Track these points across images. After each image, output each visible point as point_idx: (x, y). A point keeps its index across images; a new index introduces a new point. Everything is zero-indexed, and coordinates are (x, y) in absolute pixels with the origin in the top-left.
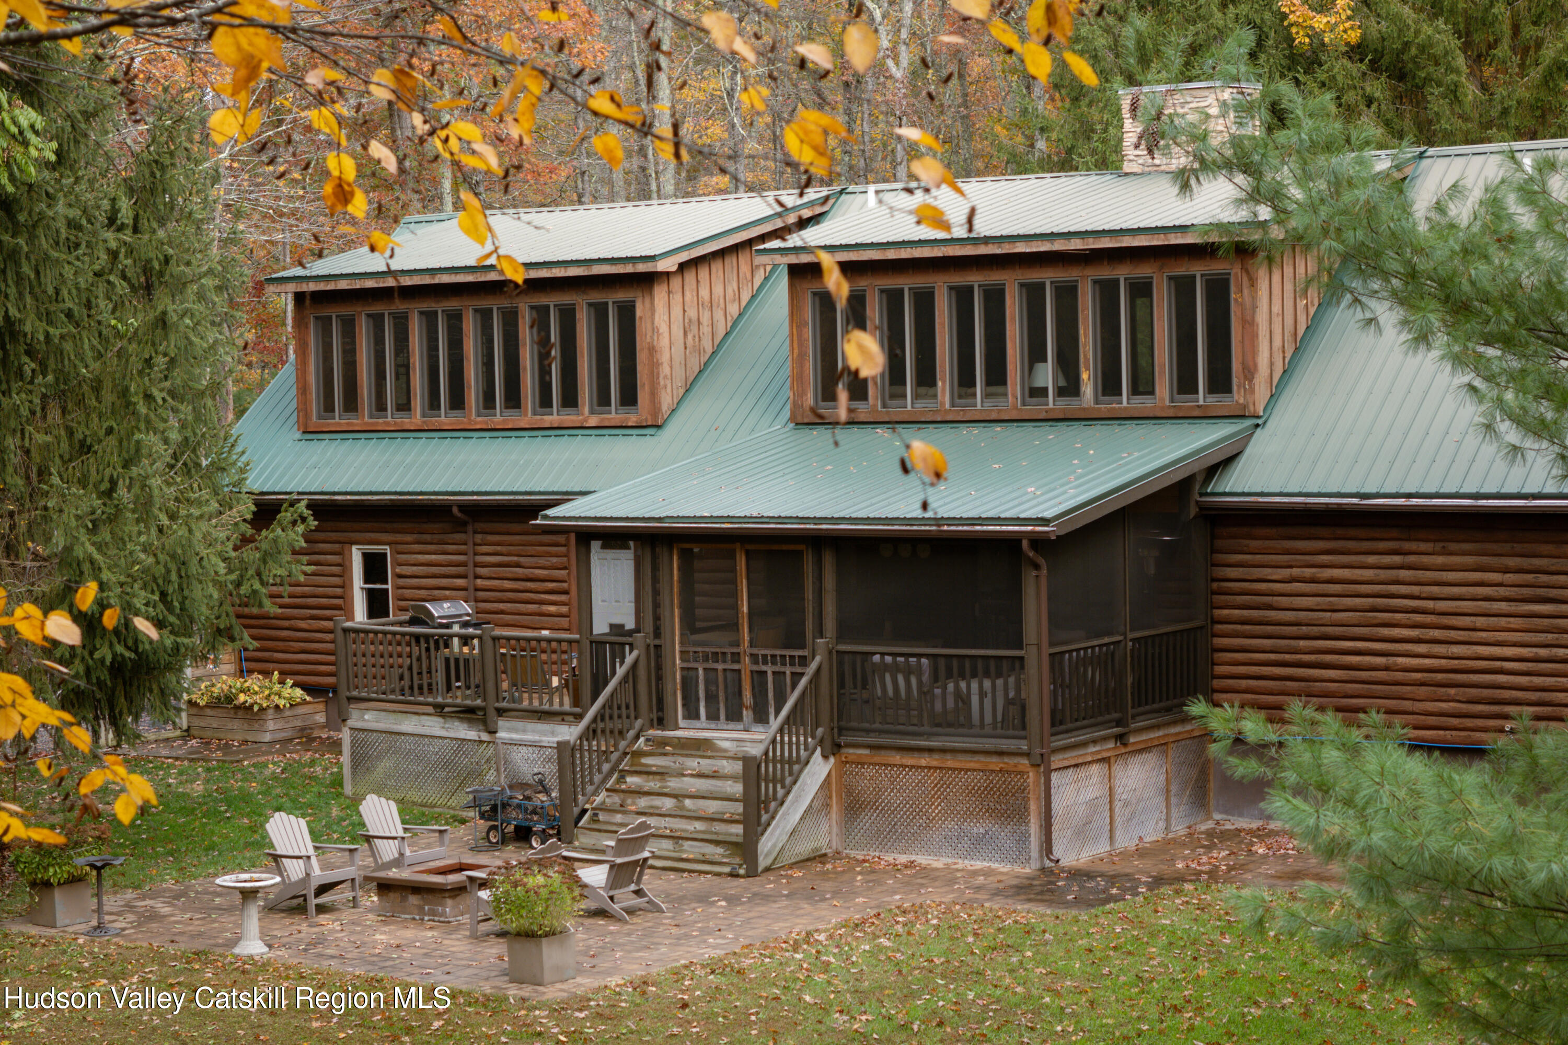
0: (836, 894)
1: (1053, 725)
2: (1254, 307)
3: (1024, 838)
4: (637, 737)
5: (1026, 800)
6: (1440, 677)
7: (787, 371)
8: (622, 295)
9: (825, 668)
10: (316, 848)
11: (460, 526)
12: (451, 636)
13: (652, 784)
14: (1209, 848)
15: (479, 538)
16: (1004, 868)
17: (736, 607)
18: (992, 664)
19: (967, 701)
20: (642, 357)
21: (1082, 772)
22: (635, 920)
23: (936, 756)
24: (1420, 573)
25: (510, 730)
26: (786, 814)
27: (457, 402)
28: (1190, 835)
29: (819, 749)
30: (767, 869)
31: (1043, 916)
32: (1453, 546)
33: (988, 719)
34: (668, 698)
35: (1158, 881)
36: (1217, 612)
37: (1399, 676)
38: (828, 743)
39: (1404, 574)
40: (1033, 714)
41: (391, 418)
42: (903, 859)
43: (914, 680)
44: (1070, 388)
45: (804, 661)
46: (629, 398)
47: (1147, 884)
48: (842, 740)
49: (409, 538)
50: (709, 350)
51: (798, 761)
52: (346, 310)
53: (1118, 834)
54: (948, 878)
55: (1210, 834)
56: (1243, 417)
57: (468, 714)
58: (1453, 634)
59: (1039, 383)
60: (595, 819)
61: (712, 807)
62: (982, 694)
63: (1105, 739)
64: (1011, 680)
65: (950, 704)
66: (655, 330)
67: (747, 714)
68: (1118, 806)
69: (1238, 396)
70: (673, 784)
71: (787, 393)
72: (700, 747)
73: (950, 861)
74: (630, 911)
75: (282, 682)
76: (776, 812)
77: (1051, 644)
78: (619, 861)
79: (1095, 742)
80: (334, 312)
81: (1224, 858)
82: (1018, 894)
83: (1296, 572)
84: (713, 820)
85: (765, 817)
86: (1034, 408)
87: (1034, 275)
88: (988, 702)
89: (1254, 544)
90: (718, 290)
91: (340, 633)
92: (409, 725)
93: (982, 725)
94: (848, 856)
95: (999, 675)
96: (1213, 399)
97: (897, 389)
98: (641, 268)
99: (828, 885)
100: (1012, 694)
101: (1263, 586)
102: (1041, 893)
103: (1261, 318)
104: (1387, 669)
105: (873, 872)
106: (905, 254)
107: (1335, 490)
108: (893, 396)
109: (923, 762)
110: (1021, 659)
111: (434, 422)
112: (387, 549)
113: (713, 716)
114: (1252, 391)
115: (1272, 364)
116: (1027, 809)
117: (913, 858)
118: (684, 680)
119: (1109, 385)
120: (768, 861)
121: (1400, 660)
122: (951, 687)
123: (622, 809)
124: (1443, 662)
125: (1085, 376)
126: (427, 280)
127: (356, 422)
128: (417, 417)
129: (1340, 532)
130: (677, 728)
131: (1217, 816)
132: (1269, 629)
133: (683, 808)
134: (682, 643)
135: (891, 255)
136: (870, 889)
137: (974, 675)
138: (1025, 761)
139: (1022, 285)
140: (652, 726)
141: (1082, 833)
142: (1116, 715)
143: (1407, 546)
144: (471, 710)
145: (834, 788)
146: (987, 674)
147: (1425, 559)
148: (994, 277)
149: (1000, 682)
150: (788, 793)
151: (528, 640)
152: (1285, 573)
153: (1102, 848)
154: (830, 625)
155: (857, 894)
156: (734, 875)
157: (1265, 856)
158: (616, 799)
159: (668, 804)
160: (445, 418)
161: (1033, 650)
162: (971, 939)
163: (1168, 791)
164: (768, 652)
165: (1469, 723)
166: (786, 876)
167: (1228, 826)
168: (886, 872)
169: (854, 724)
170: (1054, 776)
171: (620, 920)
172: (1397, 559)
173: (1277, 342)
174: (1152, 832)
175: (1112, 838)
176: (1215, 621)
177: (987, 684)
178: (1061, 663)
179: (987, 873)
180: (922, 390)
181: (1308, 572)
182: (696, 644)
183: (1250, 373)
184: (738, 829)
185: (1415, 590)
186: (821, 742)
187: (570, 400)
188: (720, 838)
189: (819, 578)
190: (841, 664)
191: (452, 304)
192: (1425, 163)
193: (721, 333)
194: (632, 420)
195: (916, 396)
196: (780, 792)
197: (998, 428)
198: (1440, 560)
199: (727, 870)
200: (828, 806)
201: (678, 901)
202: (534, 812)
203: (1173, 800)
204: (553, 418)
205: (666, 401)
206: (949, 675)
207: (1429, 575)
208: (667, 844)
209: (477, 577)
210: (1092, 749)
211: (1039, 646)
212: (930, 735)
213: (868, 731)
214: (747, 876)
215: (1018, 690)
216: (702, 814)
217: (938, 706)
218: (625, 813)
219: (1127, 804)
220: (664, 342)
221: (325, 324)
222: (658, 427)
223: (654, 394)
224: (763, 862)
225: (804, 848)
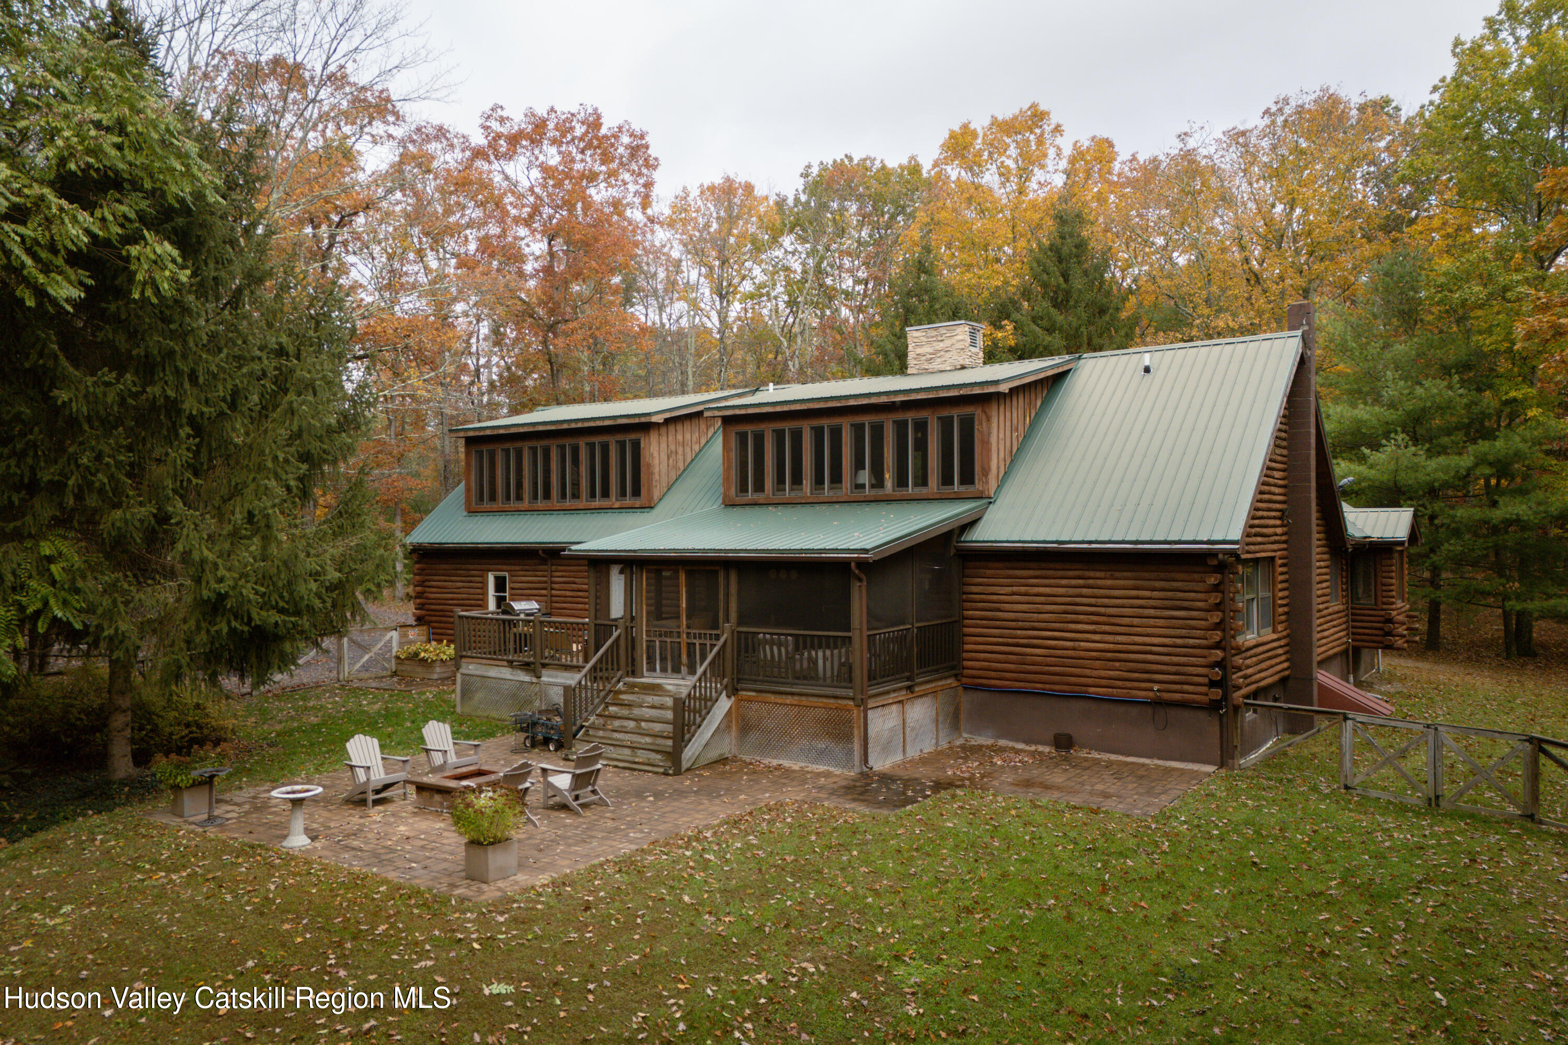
0: (728, 790)
1: (869, 680)
2: (989, 434)
3: (850, 752)
4: (619, 681)
5: (852, 728)
6: (1109, 655)
7: (720, 481)
8: (633, 436)
9: (729, 642)
10: (383, 759)
11: (544, 562)
12: (518, 621)
13: (625, 712)
14: (966, 759)
15: (554, 568)
16: (837, 771)
17: (678, 606)
18: (832, 641)
19: (815, 663)
20: (643, 469)
21: (886, 710)
22: (588, 814)
23: (796, 698)
24: (1096, 591)
25: (548, 676)
26: (702, 733)
27: (547, 495)
28: (951, 748)
29: (724, 693)
30: (688, 770)
31: (864, 816)
32: (1117, 574)
33: (829, 674)
34: (638, 659)
35: (938, 786)
36: (966, 613)
37: (1082, 654)
38: (730, 688)
39: (1085, 591)
40: (857, 673)
41: (513, 504)
42: (775, 762)
43: (783, 650)
44: (879, 482)
45: (717, 637)
46: (636, 492)
47: (931, 788)
48: (739, 686)
49: (517, 568)
50: (682, 468)
51: (710, 700)
52: (491, 447)
53: (908, 748)
54: (800, 777)
55: (963, 747)
56: (981, 498)
57: (526, 666)
58: (1118, 629)
59: (860, 481)
60: (587, 734)
61: (658, 727)
62: (825, 659)
63: (900, 689)
64: (843, 650)
65: (805, 665)
66: (652, 455)
67: (684, 669)
68: (908, 730)
69: (978, 486)
70: (636, 712)
71: (722, 490)
72: (655, 689)
73: (803, 764)
74: (584, 806)
75: (448, 646)
76: (695, 732)
77: (869, 629)
78: (578, 772)
79: (894, 691)
80: (485, 448)
81: (977, 767)
82: (847, 794)
83: (1015, 589)
84: (656, 736)
85: (687, 737)
86: (858, 495)
87: (859, 419)
88: (828, 664)
89: (989, 572)
90: (688, 436)
91: (456, 618)
92: (493, 672)
93: (825, 678)
94: (741, 760)
95: (836, 647)
96: (963, 488)
97: (781, 486)
98: (643, 420)
99: (724, 784)
100: (843, 660)
101: (995, 597)
102: (861, 794)
103: (993, 440)
104: (1074, 649)
105: (755, 772)
106: (786, 408)
107: (1042, 539)
108: (778, 490)
109: (788, 702)
110: (850, 638)
111: (535, 506)
112: (507, 574)
113: (664, 670)
114: (987, 483)
115: (998, 468)
116: (852, 733)
117: (781, 762)
118: (648, 647)
119: (901, 481)
120: (690, 764)
121: (1082, 644)
122: (806, 654)
123: (603, 728)
124: (1111, 646)
125: (887, 476)
126: (531, 429)
127: (495, 506)
128: (526, 504)
129: (1044, 565)
130: (643, 677)
131: (965, 735)
132: (998, 623)
133: (640, 727)
134: (647, 626)
135: (778, 409)
136: (750, 787)
137: (820, 647)
138: (851, 703)
139: (852, 425)
140: (628, 675)
141: (886, 749)
142: (907, 674)
143: (1087, 574)
144: (528, 664)
145: (734, 716)
146: (828, 647)
147: (1099, 582)
148: (836, 421)
149: (836, 652)
150: (704, 719)
151: (577, 624)
152: (1009, 589)
153: (898, 758)
154: (733, 615)
155: (741, 791)
156: (666, 774)
157: (1002, 767)
158: (601, 721)
159: (632, 724)
160: (540, 504)
161: (857, 633)
162: (813, 838)
163: (937, 721)
164: (697, 632)
165: (1128, 684)
166: (698, 776)
167: (973, 743)
168: (763, 773)
169: (746, 677)
170: (870, 712)
171: (577, 814)
172: (1081, 582)
173: (1002, 456)
174: (928, 747)
175: (904, 751)
176: (964, 618)
177: (828, 652)
178: (874, 641)
179: (827, 775)
180: (795, 487)
181: (1023, 589)
182: (656, 626)
183: (986, 472)
184: (670, 743)
185: (1093, 601)
186: (726, 687)
187: (606, 494)
188: (660, 749)
189: (727, 586)
190: (739, 639)
191: (545, 443)
192: (1082, 362)
193: (689, 460)
194: (638, 504)
195: (791, 490)
196: (698, 720)
197: (837, 506)
198: (1109, 582)
199: (662, 770)
200: (729, 727)
201: (622, 795)
202: (552, 728)
203: (940, 726)
204: (597, 503)
205: (656, 494)
206: (805, 648)
207: (1102, 592)
208: (627, 752)
209: (552, 589)
210: (893, 695)
211: (861, 630)
212: (792, 684)
213: (755, 681)
214: (674, 774)
215: (847, 658)
216: (651, 732)
217: (798, 666)
218: (604, 730)
219: (913, 729)
220: (656, 461)
221: (480, 454)
222: (652, 508)
223: (650, 490)
224: (685, 765)
225: (713, 754)
